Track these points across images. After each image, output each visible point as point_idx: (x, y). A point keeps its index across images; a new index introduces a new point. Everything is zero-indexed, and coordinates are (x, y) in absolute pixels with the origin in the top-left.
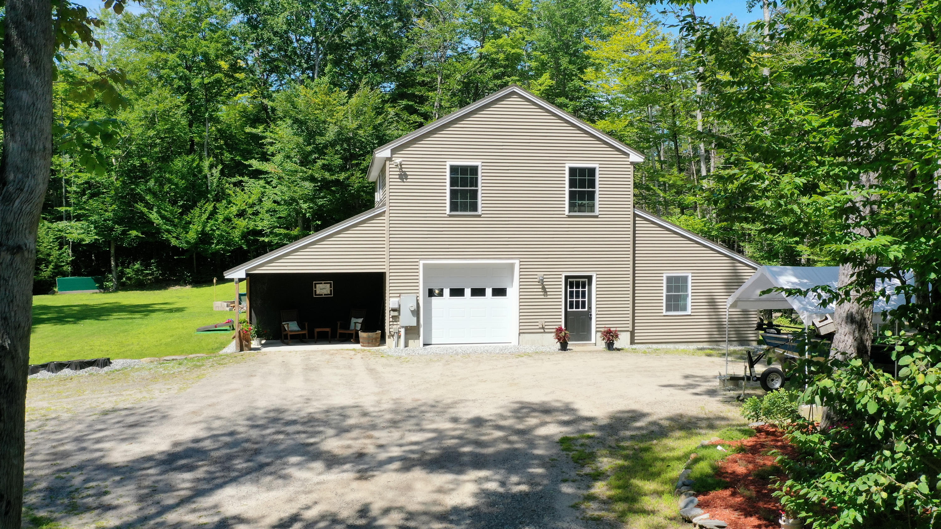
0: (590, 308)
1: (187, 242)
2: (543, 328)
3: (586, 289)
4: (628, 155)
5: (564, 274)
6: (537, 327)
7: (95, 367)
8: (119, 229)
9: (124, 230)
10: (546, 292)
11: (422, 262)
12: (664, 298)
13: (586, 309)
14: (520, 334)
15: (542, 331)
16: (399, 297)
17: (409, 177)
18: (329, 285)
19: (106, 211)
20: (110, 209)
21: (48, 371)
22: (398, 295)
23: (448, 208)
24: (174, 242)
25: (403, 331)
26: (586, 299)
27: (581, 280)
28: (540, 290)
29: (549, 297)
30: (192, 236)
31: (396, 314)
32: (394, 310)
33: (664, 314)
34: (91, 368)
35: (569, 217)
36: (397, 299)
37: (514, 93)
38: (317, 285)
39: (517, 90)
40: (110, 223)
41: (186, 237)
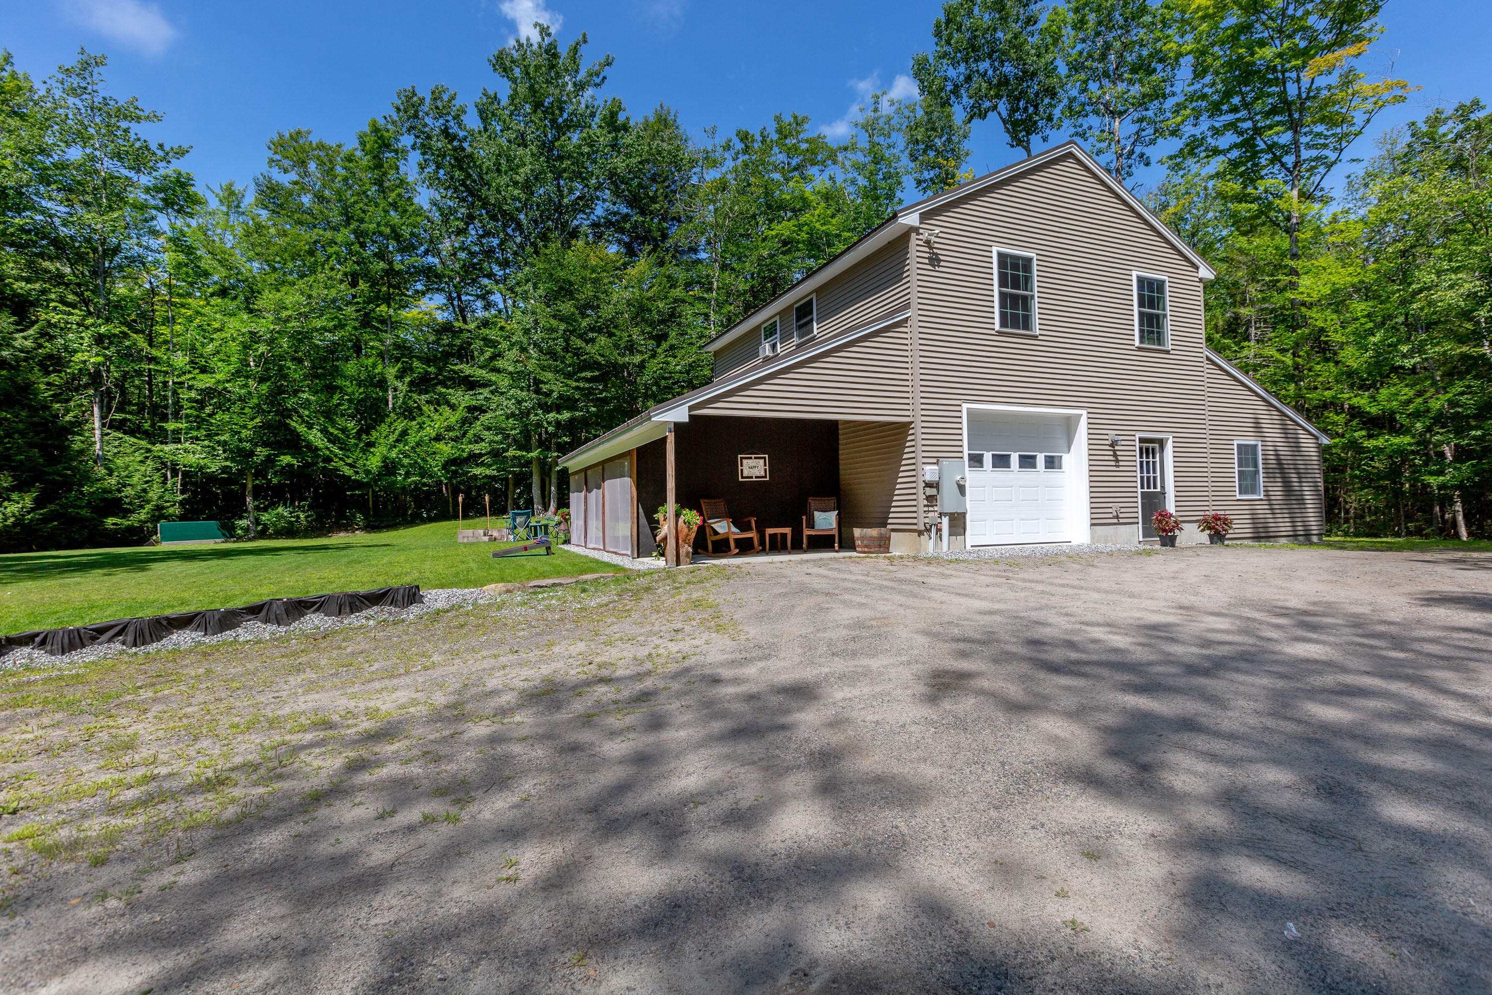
0: (1163, 487)
1: (368, 472)
2: (1117, 517)
3: (1158, 459)
4: (1197, 268)
5: (1138, 435)
6: (1111, 516)
7: (387, 608)
8: (262, 452)
9: (270, 455)
10: (1117, 461)
11: (965, 406)
12: (1236, 475)
13: (1159, 490)
14: (1092, 525)
15: (1115, 521)
16: (937, 463)
17: (942, 264)
18: (762, 461)
19: (245, 427)
20: (251, 424)
21: (266, 621)
22: (935, 460)
23: (997, 321)
24: (347, 471)
25: (945, 521)
26: (1158, 474)
27: (1151, 445)
28: (1111, 458)
29: (1121, 469)
30: (374, 462)
31: (933, 491)
32: (928, 485)
33: (1238, 497)
34: (375, 608)
35: (1140, 349)
36: (935, 467)
37: (1071, 155)
38: (745, 461)
39: (1075, 151)
40: (248, 445)
41: (365, 465)
